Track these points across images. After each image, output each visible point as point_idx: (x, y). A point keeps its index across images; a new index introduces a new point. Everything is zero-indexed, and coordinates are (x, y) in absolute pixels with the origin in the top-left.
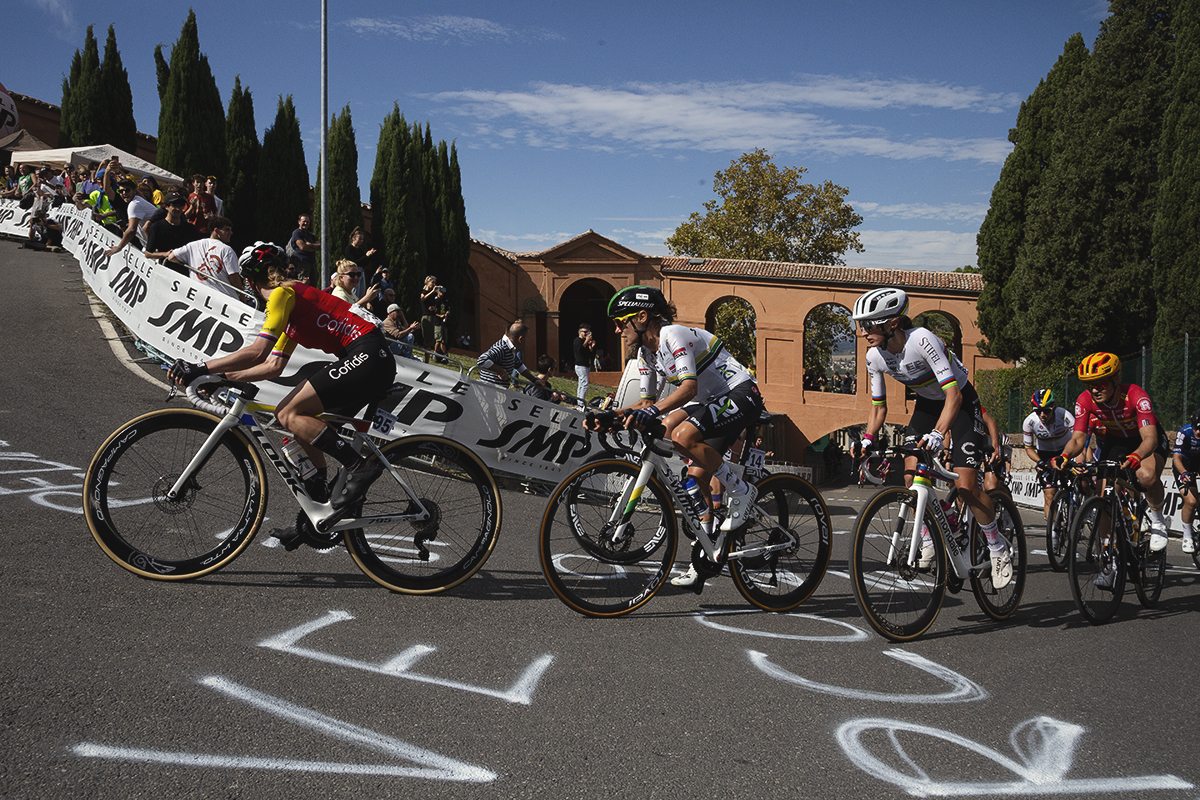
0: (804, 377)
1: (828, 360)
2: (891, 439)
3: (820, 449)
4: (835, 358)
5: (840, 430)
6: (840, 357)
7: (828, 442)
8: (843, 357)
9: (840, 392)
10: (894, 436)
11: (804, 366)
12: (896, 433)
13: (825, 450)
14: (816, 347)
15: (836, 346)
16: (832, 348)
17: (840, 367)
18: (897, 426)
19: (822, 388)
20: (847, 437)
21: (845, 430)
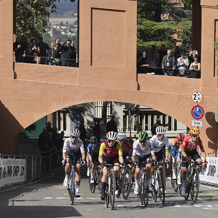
0: (15, 45)
1: (45, 23)
2: (121, 121)
3: (35, 135)
4: (54, 21)
5: (59, 112)
6: (60, 20)
7: (45, 126)
8: (64, 20)
9: (60, 64)
10: (125, 117)
11: (15, 31)
12: (126, 113)
13: (41, 136)
14: (29, 7)
15: (54, 6)
16: (49, 9)
17: (60, 33)
18: (127, 105)
19: (37, 59)
20: (68, 119)
21: (65, 111)
